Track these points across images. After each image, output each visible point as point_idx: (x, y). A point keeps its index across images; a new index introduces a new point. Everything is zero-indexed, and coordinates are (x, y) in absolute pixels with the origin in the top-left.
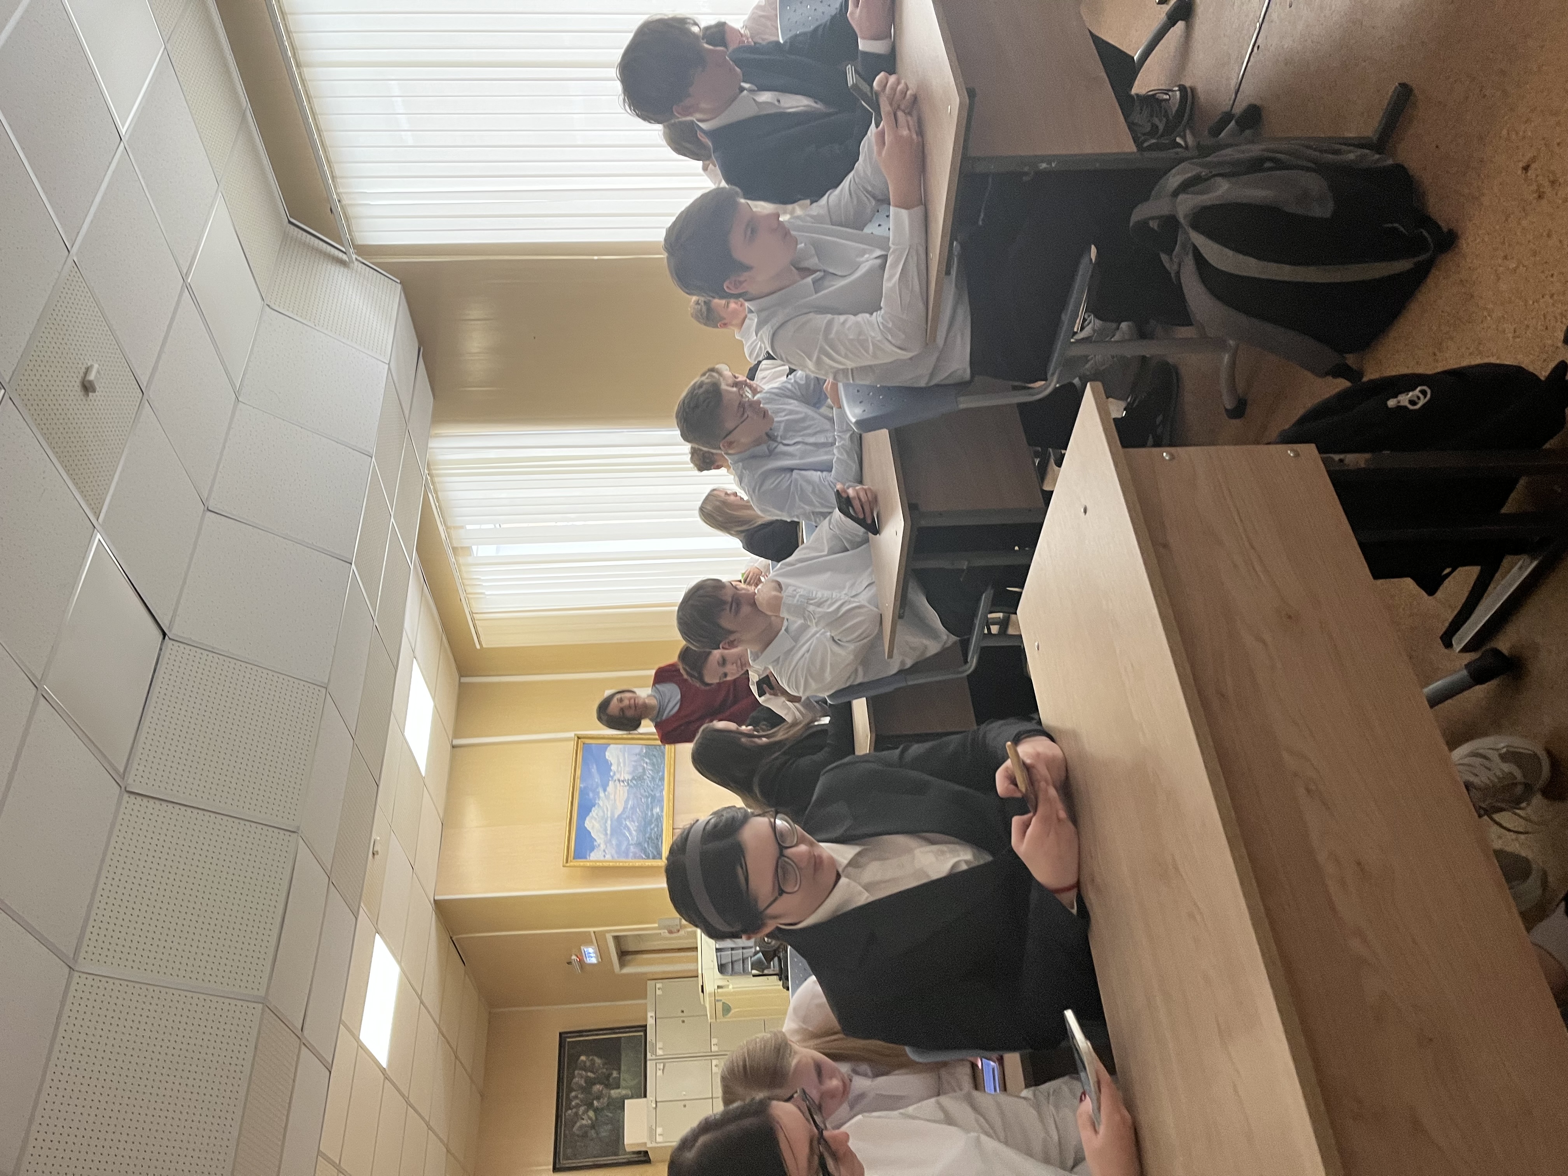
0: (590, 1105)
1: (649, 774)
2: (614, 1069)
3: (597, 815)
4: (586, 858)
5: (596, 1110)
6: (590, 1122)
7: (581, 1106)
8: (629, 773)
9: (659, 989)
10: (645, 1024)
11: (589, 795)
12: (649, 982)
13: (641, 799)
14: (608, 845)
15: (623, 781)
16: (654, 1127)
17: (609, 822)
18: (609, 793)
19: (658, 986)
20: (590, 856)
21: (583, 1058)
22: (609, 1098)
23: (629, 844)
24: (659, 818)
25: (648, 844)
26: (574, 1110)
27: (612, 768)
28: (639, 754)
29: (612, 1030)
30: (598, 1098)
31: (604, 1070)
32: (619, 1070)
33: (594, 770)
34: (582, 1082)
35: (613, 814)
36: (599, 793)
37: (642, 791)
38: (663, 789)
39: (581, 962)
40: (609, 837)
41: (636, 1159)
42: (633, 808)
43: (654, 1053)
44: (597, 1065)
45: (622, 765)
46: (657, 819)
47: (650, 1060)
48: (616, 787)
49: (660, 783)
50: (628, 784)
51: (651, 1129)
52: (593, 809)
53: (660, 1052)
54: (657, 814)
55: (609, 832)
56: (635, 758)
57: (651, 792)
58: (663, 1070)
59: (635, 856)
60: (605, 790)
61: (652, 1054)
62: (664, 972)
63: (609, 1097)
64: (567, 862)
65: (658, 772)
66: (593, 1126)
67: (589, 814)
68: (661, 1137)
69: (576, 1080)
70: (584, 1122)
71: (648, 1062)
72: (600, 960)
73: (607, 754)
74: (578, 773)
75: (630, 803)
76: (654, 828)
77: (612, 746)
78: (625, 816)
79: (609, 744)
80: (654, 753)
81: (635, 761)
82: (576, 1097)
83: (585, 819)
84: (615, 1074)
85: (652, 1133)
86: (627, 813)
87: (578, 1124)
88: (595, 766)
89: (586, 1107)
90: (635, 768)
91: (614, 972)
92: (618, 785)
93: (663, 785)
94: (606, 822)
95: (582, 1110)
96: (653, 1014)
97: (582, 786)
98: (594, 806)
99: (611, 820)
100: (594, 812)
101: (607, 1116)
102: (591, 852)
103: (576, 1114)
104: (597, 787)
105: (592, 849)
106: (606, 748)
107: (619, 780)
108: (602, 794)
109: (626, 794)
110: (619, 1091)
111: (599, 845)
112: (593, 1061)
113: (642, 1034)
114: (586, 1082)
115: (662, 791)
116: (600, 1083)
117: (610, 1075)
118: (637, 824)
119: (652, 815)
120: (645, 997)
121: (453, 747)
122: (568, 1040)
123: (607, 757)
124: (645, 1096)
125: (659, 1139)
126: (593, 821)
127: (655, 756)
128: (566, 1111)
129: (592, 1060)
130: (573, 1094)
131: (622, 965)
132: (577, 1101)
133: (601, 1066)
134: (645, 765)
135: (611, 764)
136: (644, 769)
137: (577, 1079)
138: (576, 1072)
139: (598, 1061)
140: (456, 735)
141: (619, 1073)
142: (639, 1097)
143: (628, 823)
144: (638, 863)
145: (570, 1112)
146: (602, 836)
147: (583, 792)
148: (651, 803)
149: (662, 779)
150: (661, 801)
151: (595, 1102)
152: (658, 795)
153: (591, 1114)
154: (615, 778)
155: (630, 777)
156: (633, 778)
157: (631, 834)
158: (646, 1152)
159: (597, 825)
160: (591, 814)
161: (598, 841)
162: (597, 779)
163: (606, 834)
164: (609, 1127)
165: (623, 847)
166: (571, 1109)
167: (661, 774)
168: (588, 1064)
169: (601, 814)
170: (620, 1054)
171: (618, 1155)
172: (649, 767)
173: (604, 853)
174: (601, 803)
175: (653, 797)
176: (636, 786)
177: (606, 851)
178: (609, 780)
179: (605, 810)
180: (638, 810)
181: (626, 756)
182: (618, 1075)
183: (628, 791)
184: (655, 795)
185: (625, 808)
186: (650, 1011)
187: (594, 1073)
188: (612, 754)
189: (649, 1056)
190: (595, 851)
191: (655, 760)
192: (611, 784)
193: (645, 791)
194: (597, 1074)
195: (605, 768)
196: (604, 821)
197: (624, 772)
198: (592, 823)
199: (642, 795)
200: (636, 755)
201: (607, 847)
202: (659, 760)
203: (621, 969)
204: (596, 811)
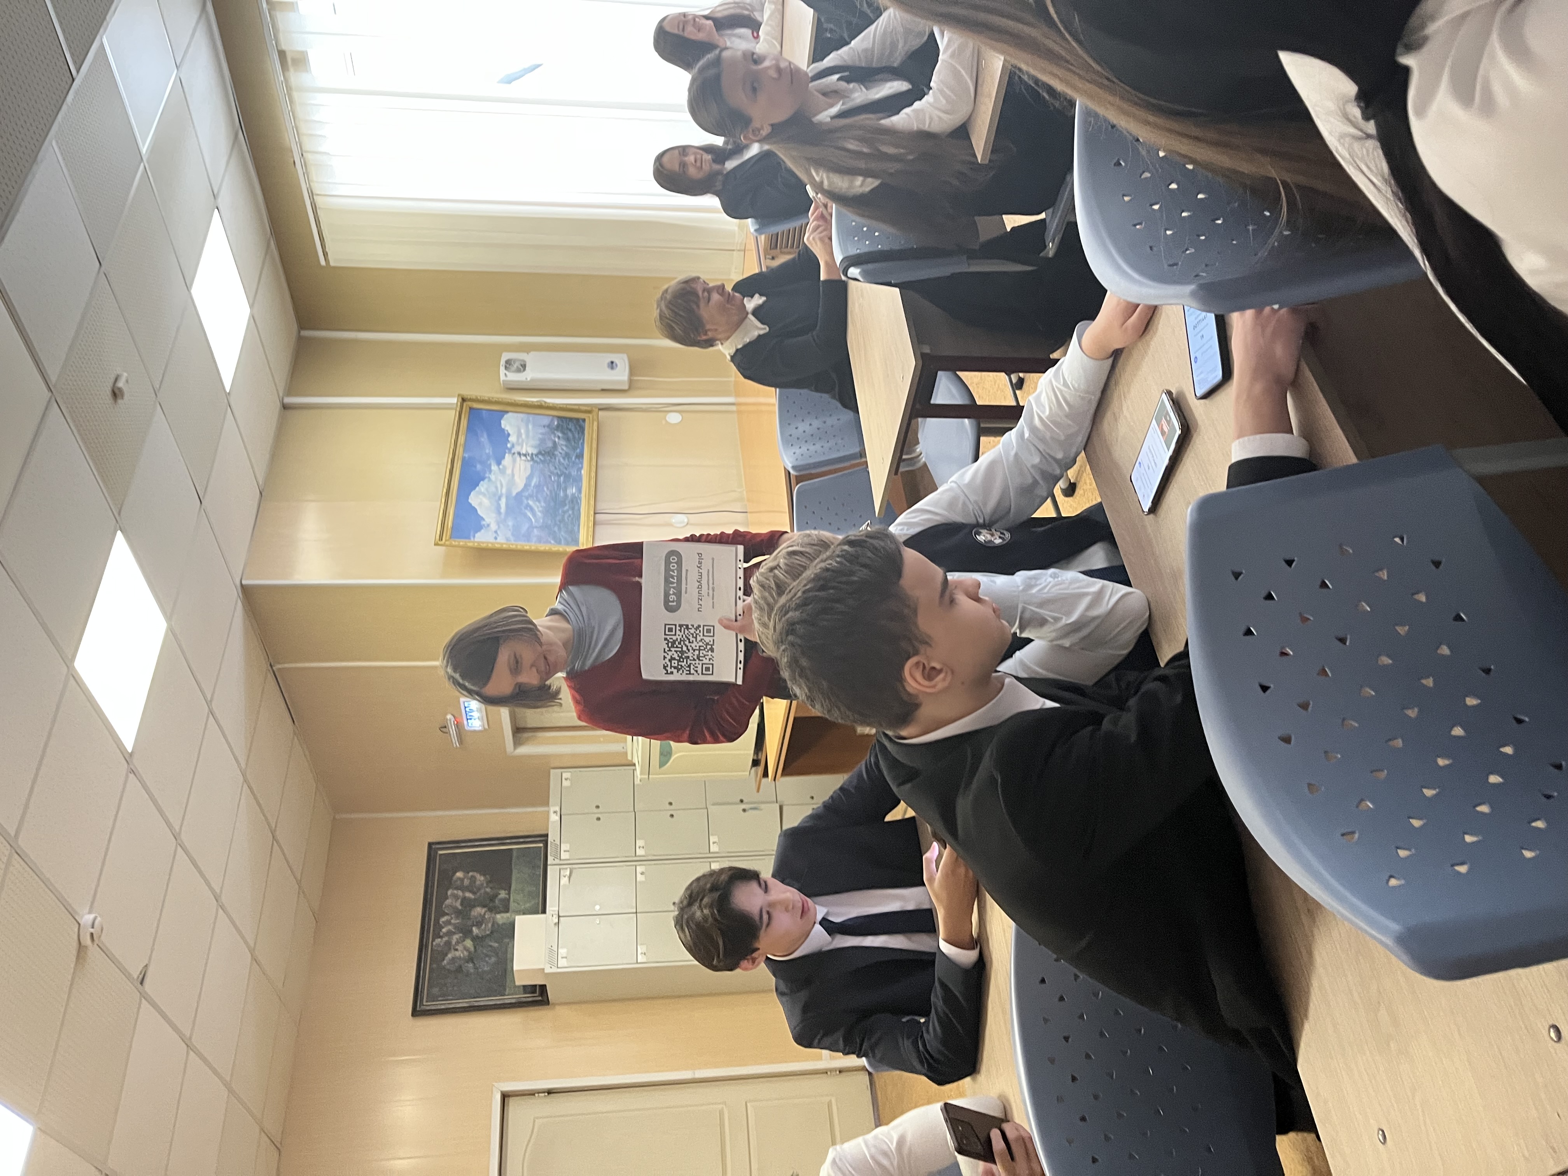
0: (466, 932)
1: (562, 449)
2: (502, 889)
3: (486, 490)
4: (470, 539)
5: (475, 939)
6: (466, 953)
7: (454, 933)
8: (535, 447)
9: (566, 779)
10: (546, 832)
11: (475, 467)
12: (552, 771)
13: (550, 477)
14: (501, 526)
15: (525, 455)
16: (554, 947)
17: (504, 500)
18: (505, 467)
19: (565, 775)
20: (474, 537)
21: (459, 874)
22: (493, 925)
23: (532, 527)
24: (575, 501)
25: (560, 529)
26: (445, 939)
27: (509, 439)
28: (548, 426)
29: (501, 840)
30: (479, 924)
31: (488, 890)
32: (509, 889)
33: (484, 439)
34: (458, 905)
35: (509, 490)
36: (490, 465)
37: (552, 468)
38: (582, 468)
39: (459, 726)
40: (503, 516)
41: (530, 999)
42: (538, 487)
43: (558, 855)
44: (478, 883)
45: (524, 436)
46: (572, 502)
47: (550, 865)
48: (514, 461)
49: (577, 460)
50: (532, 459)
51: (551, 950)
52: (482, 482)
53: (564, 856)
54: (573, 495)
55: (503, 510)
56: (543, 430)
57: (565, 470)
58: (570, 877)
59: (539, 540)
60: (499, 463)
61: (555, 858)
62: (573, 755)
63: (494, 923)
64: (441, 539)
65: (574, 449)
66: (471, 959)
67: (474, 488)
68: (565, 959)
69: (448, 902)
70: (457, 954)
71: (549, 868)
72: (486, 727)
73: (503, 422)
74: (462, 439)
75: (534, 480)
76: (568, 511)
77: (510, 414)
78: (526, 494)
79: (507, 412)
80: (570, 427)
81: (542, 434)
82: (448, 923)
83: (470, 494)
84: (503, 894)
85: (553, 955)
86: (530, 491)
87: (450, 956)
88: (485, 435)
89: (461, 935)
90: (542, 441)
91: (506, 752)
92: (518, 459)
93: (582, 463)
94: (500, 499)
95: (455, 938)
96: (557, 809)
97: (466, 456)
98: (483, 479)
99: (507, 498)
100: (483, 486)
101: (491, 946)
102: (476, 532)
103: (448, 944)
104: (488, 458)
105: (479, 528)
106: (503, 416)
107: (519, 454)
108: (494, 467)
109: (529, 472)
110: (508, 915)
111: (488, 525)
112: (473, 880)
113: (541, 845)
114: (462, 904)
115: (580, 469)
116: (483, 905)
117: (496, 895)
118: (543, 504)
119: (566, 495)
120: (547, 804)
121: (285, 407)
122: (440, 852)
123: (503, 426)
124: (544, 911)
125: (562, 962)
126: (481, 497)
127: (570, 430)
128: (433, 940)
129: (472, 876)
130: (445, 919)
131: (517, 743)
132: (450, 927)
133: (485, 885)
134: (557, 440)
135: (509, 435)
136: (555, 442)
137: (450, 900)
138: (449, 892)
139: (480, 878)
140: (289, 392)
141: (509, 894)
142: (537, 913)
143: (531, 503)
144: (542, 547)
145: (438, 941)
146: (494, 515)
147: (467, 464)
148: (564, 481)
149: (580, 456)
150: (578, 480)
151: (475, 930)
152: (574, 473)
153: (469, 943)
154: (514, 450)
155: (535, 452)
156: (540, 453)
157: (534, 515)
158: (543, 988)
159: (486, 501)
160: (477, 488)
161: (488, 520)
162: (488, 450)
163: (499, 513)
164: (493, 959)
165: (524, 529)
166: (441, 937)
167: (578, 450)
169: (493, 489)
170: (511, 870)
171: (504, 995)
172: (562, 443)
173: (495, 535)
174: (493, 477)
175: (568, 477)
176: (543, 462)
177: (499, 532)
178: (505, 453)
179: (499, 486)
180: (545, 489)
181: (530, 427)
182: (507, 896)
183: (532, 467)
184: (570, 473)
185: (527, 486)
186: (554, 805)
187: (474, 893)
188: (510, 423)
189: (550, 860)
190: (483, 531)
191: (570, 435)
192: (508, 457)
193: (556, 468)
194: (478, 894)
195: (500, 438)
196: (497, 498)
197: (526, 445)
198: (479, 499)
199: (552, 473)
200: (544, 426)
201: (499, 527)
202: (577, 436)
203: (515, 748)
204: (485, 486)
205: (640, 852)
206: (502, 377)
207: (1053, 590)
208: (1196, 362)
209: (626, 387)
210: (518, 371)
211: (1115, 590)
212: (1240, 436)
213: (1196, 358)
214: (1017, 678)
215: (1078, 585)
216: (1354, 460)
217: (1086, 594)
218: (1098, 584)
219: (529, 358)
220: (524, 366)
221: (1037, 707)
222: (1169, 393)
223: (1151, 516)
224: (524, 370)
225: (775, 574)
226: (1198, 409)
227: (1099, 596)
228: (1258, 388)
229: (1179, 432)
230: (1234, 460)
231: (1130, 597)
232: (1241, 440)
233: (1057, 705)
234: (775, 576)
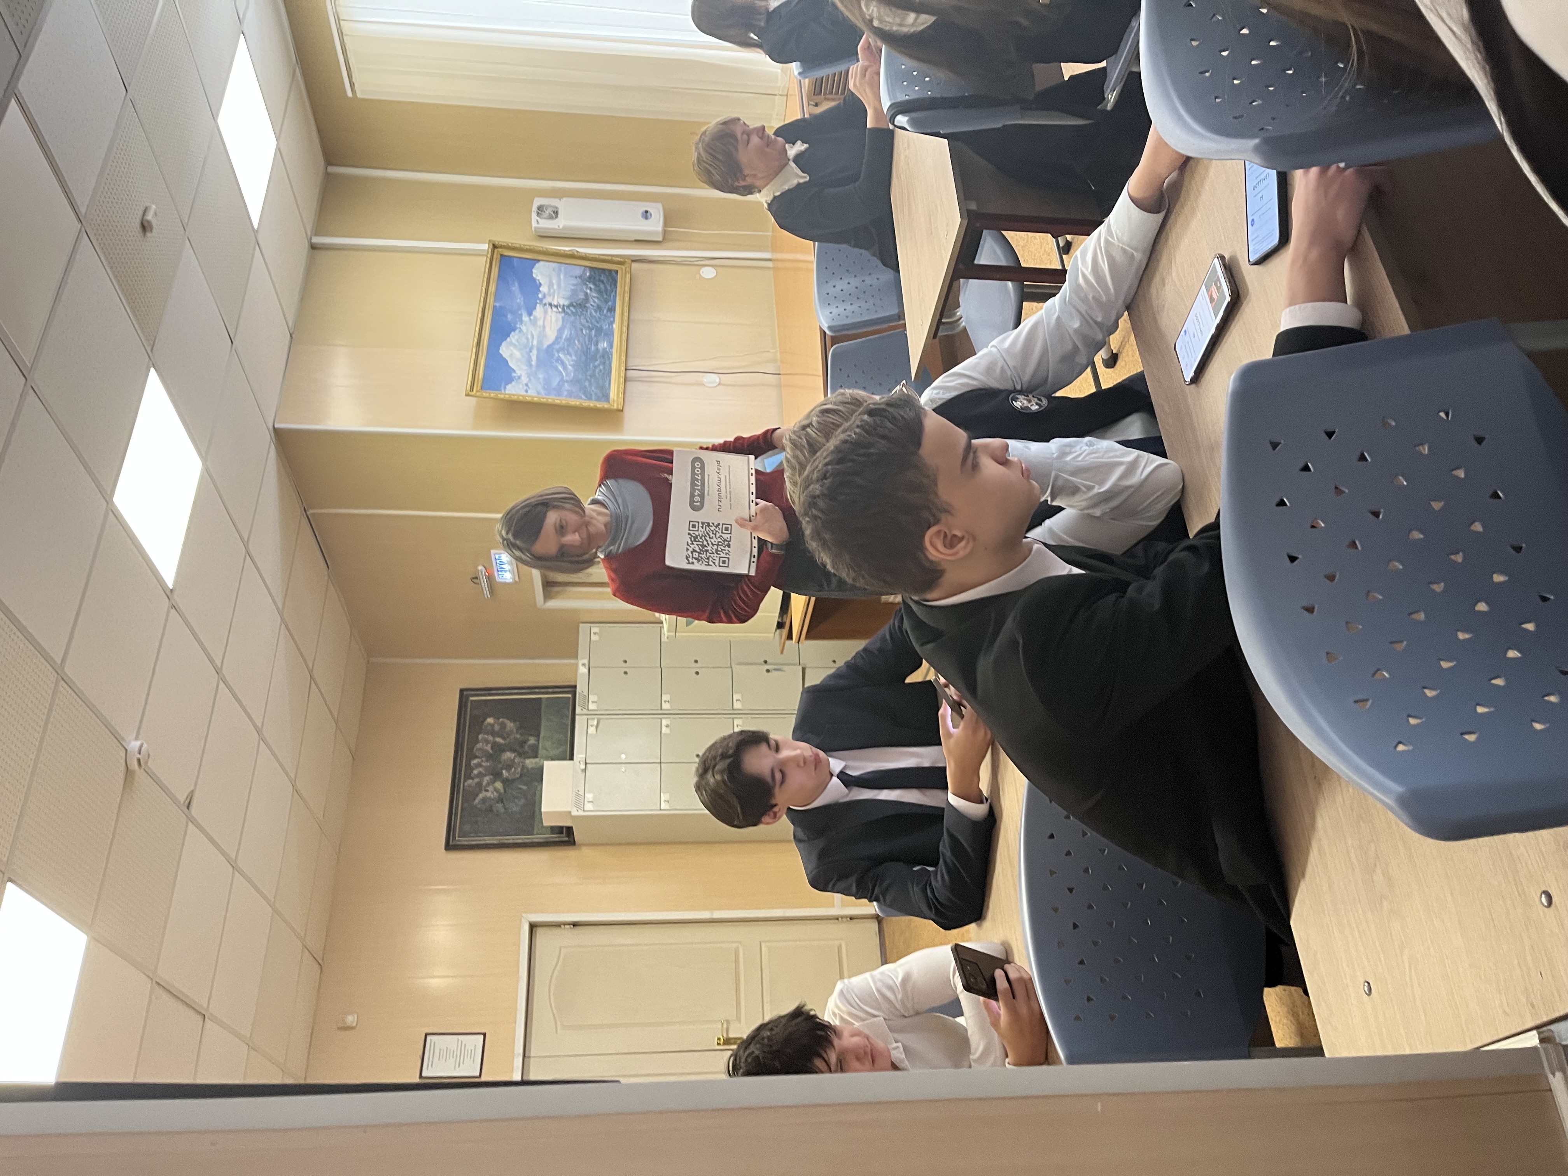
0: (497, 775)
1: (594, 302)
2: (531, 735)
3: (518, 341)
4: (500, 390)
5: (505, 782)
6: (496, 794)
7: (485, 775)
8: (567, 299)
9: (595, 634)
10: (573, 684)
11: (506, 316)
12: (581, 625)
13: (582, 330)
14: (532, 378)
15: (556, 307)
16: (581, 793)
17: (535, 352)
18: (535, 318)
19: (594, 630)
20: (505, 388)
21: (490, 720)
22: (522, 770)
23: (562, 380)
24: (606, 356)
25: (590, 384)
26: (476, 780)
27: (541, 289)
28: (580, 277)
29: (531, 689)
30: (508, 767)
31: (518, 736)
32: (537, 735)
33: (515, 288)
34: (488, 748)
35: (540, 342)
36: (521, 315)
37: (584, 321)
38: (614, 321)
39: (490, 578)
40: (534, 369)
41: (557, 839)
42: (569, 340)
43: (586, 706)
44: (508, 729)
45: (555, 287)
46: (603, 357)
47: (578, 715)
48: (546, 312)
49: (609, 314)
50: (564, 310)
51: (577, 794)
52: (512, 333)
53: (592, 706)
54: (604, 349)
55: (534, 363)
56: (575, 282)
57: (596, 324)
58: (597, 727)
59: (570, 394)
60: (530, 314)
61: (583, 708)
62: (602, 611)
63: (523, 767)
64: (472, 389)
65: (606, 301)
66: (501, 800)
67: (506, 339)
68: (591, 804)
69: (479, 745)
70: (489, 794)
71: (577, 717)
72: (517, 579)
73: (534, 271)
74: (492, 288)
75: (566, 333)
76: (599, 365)
77: (541, 263)
78: (557, 347)
79: (538, 261)
80: (602, 278)
81: (574, 285)
82: (479, 765)
83: (500, 345)
84: (532, 741)
85: (579, 800)
86: (561, 344)
87: (481, 796)
88: (516, 284)
89: (491, 777)
90: (574, 292)
91: (535, 605)
92: (549, 310)
93: (614, 317)
94: (531, 351)
95: (486, 779)
96: (586, 661)
97: (497, 304)
98: (514, 330)
99: (538, 350)
100: (514, 337)
101: (520, 789)
102: (507, 384)
103: (479, 784)
104: (519, 308)
105: (510, 380)
106: (534, 265)
108: (525, 318)
109: (560, 323)
110: (537, 760)
111: (519, 377)
112: (503, 725)
113: (570, 696)
114: (492, 748)
115: (612, 323)
116: (513, 750)
117: (525, 742)
118: (574, 358)
119: (597, 350)
120: (575, 656)
121: (313, 247)
122: (472, 698)
123: (534, 276)
124: (571, 758)
125: (589, 806)
126: (512, 348)
127: (603, 282)
128: (465, 781)
129: (502, 722)
130: (475, 761)
131: (547, 596)
132: (481, 769)
133: (515, 731)
134: (588, 291)
135: (540, 284)
136: (586, 294)
137: (481, 744)
138: (480, 737)
139: (510, 725)
140: (317, 231)
141: (538, 741)
142: (564, 759)
143: (562, 356)
144: (574, 402)
145: (470, 781)
146: (524, 367)
147: (498, 313)
148: (596, 336)
149: (612, 309)
150: (609, 334)
151: (505, 773)
152: (605, 327)
153: (499, 785)
154: (545, 301)
155: (567, 303)
156: (571, 305)
157: (565, 368)
158: (569, 830)
159: (517, 353)
160: (508, 339)
161: (519, 373)
162: (519, 299)
163: (531, 365)
164: (523, 801)
165: (555, 383)
166: (472, 779)
167: (610, 303)
168: (497, 728)
169: (524, 340)
170: (540, 718)
171: (532, 834)
172: (594, 295)
173: (525, 388)
174: (524, 328)
175: (599, 330)
176: (574, 314)
177: (529, 385)
178: (537, 303)
179: (529, 336)
180: (576, 342)
181: (562, 277)
182: (536, 743)
183: (563, 318)
184: (601, 327)
185: (558, 338)
186: (582, 658)
187: (504, 738)
188: (542, 272)
189: (578, 710)
190: (513, 383)
191: (602, 286)
192: (539, 309)
193: (587, 322)
194: (508, 740)
195: (531, 288)
196: (528, 349)
197: (558, 295)
198: (509, 351)
199: (583, 325)
200: (576, 277)
201: (530, 380)
202: (608, 287)
203: (545, 602)
204: (516, 337)
205: (666, 706)
206: (534, 224)
207: (1087, 458)
208: (1252, 225)
209: (660, 239)
210: (550, 217)
211: (1150, 460)
212: (1292, 302)
213: (1253, 220)
214: (1045, 544)
215: (1112, 454)
216: (1406, 331)
217: (1121, 464)
218: (1133, 454)
219: (561, 204)
220: (556, 213)
221: (1065, 573)
222: (1222, 258)
223: (1193, 386)
224: (557, 217)
225: (807, 432)
226: (1250, 274)
227: (1132, 466)
228: (1314, 254)
229: (1228, 299)
230: (1282, 329)
231: (1166, 467)
232: (1292, 308)
233: (1084, 572)
234: (807, 434)
